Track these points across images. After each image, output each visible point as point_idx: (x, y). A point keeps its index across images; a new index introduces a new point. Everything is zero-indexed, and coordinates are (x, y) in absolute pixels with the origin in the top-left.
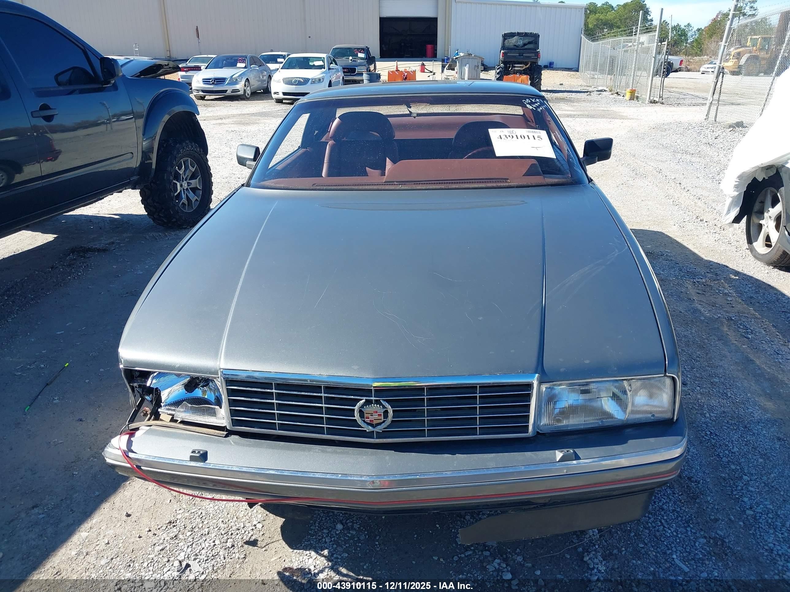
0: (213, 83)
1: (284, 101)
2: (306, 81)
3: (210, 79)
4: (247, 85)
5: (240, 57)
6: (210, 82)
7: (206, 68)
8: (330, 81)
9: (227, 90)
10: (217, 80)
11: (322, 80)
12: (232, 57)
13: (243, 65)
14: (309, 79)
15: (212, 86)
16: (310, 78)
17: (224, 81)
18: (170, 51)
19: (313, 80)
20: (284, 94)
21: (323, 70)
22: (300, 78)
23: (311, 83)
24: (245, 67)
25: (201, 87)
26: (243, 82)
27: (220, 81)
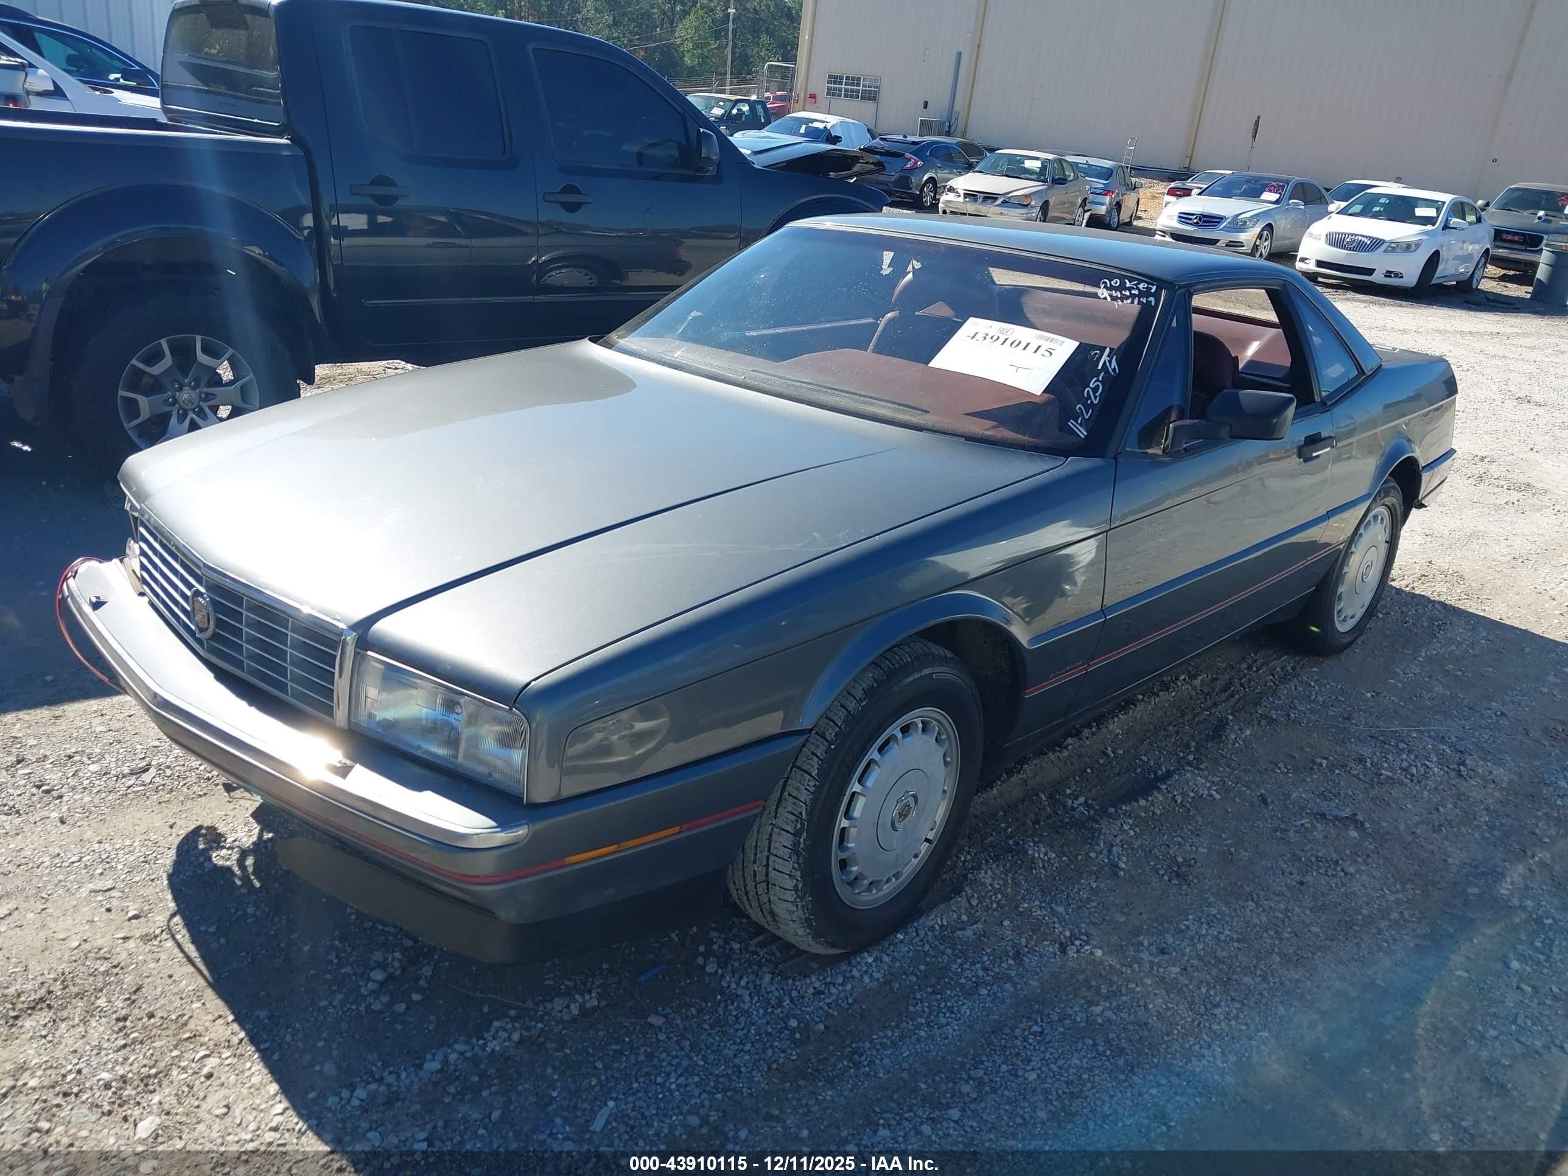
0: (1197, 223)
1: (1320, 279)
2: (1376, 244)
3: (1193, 215)
4: (1265, 235)
5: (1275, 180)
6: (1190, 219)
7: (1200, 194)
8: (1436, 254)
9: (1218, 241)
10: (1205, 219)
11: (1413, 248)
12: (1257, 180)
13: (1274, 197)
14: (1384, 241)
15: (1191, 228)
16: (1386, 239)
17: (1219, 222)
18: (1191, 158)
19: (1393, 245)
20: (1320, 264)
21: (1430, 227)
22: (1363, 236)
23: (1385, 251)
24: (1277, 202)
25: (1172, 228)
26: (1257, 230)
27: (1209, 220)
